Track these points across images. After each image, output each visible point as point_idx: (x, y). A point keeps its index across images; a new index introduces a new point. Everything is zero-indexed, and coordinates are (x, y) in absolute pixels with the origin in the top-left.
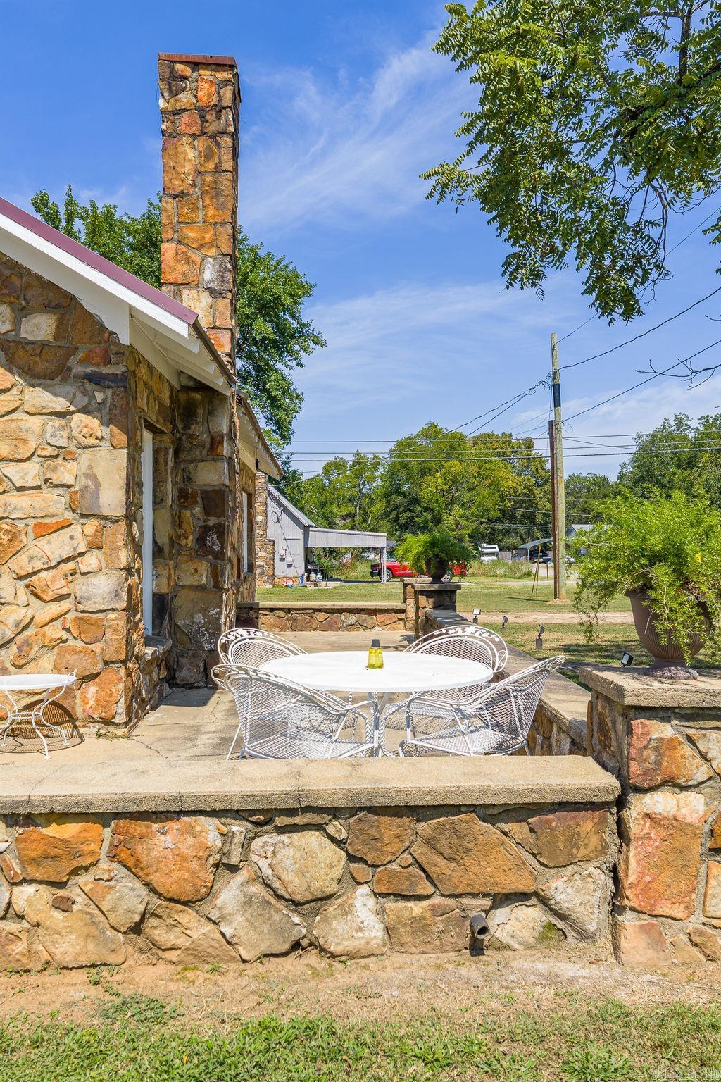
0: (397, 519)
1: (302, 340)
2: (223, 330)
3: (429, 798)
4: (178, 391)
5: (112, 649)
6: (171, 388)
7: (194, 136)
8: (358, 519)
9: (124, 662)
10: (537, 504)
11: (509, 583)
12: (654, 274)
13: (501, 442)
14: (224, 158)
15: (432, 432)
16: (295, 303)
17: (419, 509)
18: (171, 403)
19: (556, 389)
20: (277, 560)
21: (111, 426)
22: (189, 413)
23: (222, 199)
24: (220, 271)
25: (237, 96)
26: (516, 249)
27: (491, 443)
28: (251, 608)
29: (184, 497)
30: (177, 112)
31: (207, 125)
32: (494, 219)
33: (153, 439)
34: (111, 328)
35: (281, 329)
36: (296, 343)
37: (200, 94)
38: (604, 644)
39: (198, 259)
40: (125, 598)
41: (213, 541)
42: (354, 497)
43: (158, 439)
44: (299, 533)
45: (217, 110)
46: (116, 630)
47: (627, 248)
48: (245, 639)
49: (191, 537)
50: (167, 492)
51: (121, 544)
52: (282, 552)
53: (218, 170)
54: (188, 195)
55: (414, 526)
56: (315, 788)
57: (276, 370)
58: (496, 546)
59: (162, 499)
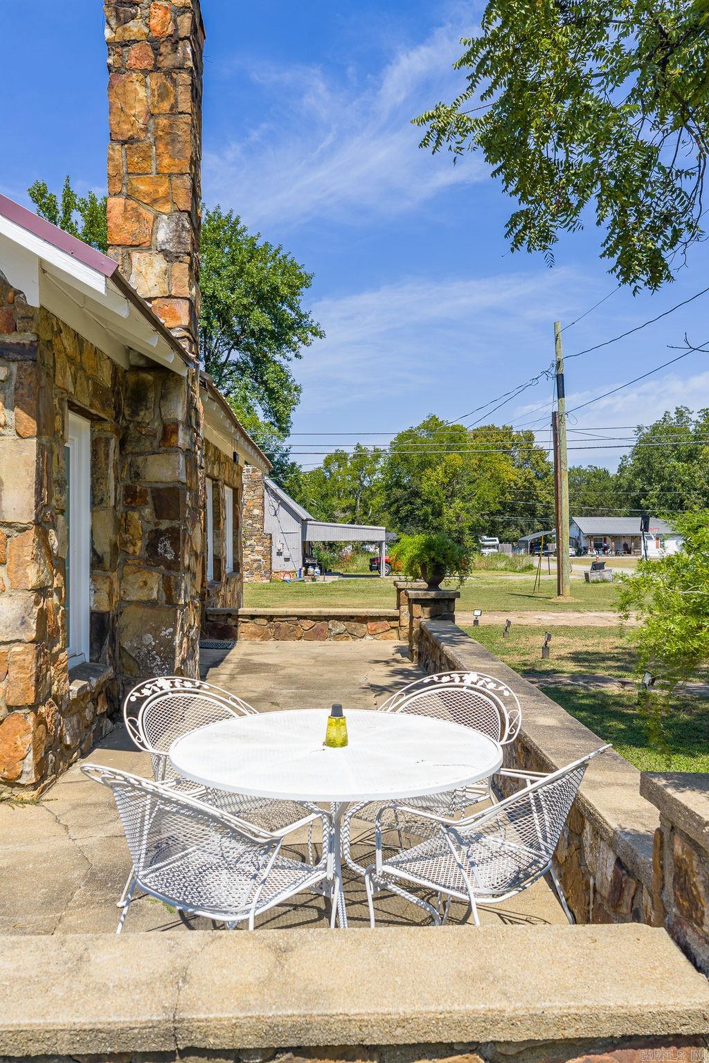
0: (397, 512)
1: (301, 330)
2: (179, 300)
3: (399, 1031)
4: (126, 371)
5: (18, 691)
6: (115, 368)
7: (146, 72)
8: (359, 511)
9: (34, 707)
10: (537, 496)
11: (510, 577)
12: (686, 235)
13: (501, 435)
14: (181, 98)
15: (432, 425)
16: (294, 294)
17: (419, 501)
18: (114, 385)
19: (560, 379)
20: (274, 554)
21: (17, 410)
22: (138, 397)
23: (179, 146)
24: (176, 231)
25: (198, 27)
26: (524, 206)
27: (492, 436)
28: (229, 615)
29: (132, 496)
30: (126, 44)
31: (161, 58)
32: (499, 170)
33: (92, 427)
34: (16, 286)
35: (278, 319)
36: (294, 334)
37: (153, 22)
38: (616, 651)
39: (150, 216)
40: (34, 627)
41: (165, 547)
42: (355, 490)
43: (97, 427)
44: (297, 527)
45: (173, 41)
46: (22, 667)
47: (654, 205)
48: (166, 694)
49: (139, 544)
50: (108, 491)
51: (29, 559)
52: (280, 546)
53: (174, 112)
54: (138, 140)
55: (415, 518)
56: (202, 1016)
57: (275, 362)
58: (497, 539)
59: (102, 499)
